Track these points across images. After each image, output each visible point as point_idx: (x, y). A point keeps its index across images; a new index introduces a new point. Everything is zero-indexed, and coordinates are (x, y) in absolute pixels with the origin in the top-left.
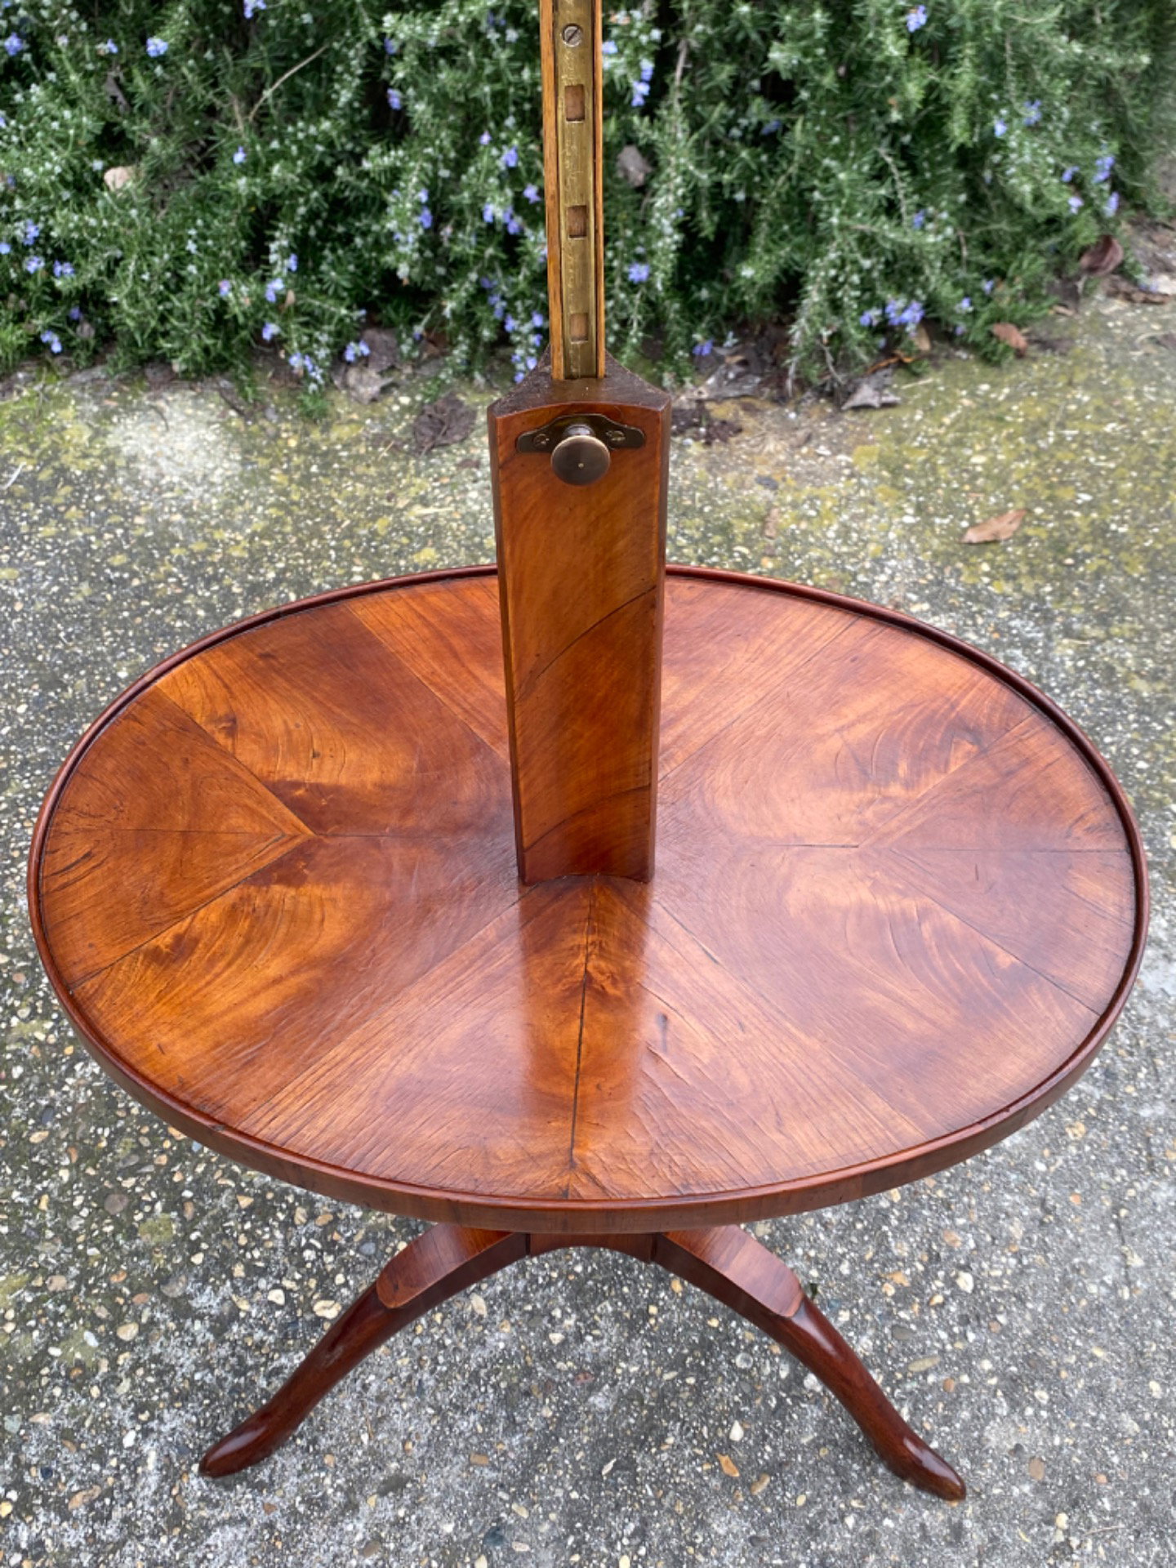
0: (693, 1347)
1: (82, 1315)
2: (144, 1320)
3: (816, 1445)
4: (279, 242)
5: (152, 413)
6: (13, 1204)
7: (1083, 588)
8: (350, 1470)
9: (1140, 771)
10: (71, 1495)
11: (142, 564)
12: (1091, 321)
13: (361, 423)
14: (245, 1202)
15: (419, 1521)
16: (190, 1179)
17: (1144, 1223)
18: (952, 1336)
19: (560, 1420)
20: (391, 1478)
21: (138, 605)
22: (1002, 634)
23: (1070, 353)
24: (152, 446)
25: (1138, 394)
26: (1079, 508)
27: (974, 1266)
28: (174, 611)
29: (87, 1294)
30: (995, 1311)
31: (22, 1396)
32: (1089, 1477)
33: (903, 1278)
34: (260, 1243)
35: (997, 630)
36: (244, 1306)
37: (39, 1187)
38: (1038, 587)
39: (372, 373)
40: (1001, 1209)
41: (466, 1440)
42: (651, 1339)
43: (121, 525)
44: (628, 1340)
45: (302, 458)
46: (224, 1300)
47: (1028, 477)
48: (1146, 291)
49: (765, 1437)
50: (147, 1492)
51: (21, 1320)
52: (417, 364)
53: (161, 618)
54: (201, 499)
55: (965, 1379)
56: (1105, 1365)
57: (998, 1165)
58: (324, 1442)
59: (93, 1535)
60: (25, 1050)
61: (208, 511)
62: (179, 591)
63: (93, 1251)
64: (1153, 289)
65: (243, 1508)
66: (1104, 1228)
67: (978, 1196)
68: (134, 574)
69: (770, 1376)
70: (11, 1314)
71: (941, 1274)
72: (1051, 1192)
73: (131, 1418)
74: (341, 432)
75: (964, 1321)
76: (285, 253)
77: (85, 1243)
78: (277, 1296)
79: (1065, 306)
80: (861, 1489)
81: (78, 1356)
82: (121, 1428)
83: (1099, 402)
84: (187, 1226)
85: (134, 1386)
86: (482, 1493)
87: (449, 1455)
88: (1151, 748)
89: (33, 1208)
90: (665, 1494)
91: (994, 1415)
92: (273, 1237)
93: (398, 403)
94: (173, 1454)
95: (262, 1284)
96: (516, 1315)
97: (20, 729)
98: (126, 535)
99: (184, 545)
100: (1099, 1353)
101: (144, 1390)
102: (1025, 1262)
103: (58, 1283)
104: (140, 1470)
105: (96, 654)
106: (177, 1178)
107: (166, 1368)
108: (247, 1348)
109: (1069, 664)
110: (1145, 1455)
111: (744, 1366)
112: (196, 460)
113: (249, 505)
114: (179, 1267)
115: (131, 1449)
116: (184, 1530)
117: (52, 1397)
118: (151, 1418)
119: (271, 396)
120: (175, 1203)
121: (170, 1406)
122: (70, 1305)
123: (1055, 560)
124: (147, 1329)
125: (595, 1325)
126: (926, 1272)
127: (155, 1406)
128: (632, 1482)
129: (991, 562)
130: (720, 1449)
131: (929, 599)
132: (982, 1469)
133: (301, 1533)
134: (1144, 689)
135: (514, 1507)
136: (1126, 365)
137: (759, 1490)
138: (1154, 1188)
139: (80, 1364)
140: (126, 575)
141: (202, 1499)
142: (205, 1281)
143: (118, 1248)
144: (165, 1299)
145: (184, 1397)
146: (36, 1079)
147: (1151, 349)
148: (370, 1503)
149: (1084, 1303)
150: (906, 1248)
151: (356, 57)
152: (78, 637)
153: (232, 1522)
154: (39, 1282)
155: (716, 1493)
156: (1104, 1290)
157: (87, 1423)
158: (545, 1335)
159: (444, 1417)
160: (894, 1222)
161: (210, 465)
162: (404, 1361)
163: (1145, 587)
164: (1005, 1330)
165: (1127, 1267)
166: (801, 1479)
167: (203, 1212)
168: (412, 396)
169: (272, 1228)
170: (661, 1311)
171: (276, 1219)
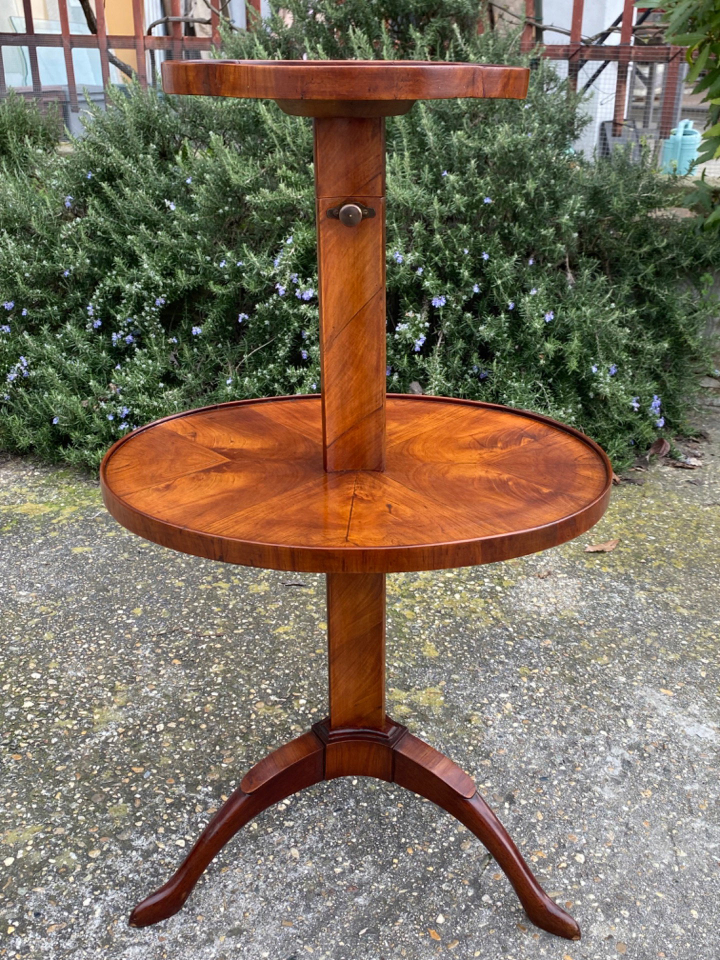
0: (417, 879)
1: (71, 845)
2: (105, 849)
3: (487, 928)
6: (42, 796)
7: (650, 572)
8: (212, 924)
9: (683, 645)
10: (49, 926)
12: (654, 474)
14: (169, 801)
15: (248, 950)
16: (140, 789)
17: (686, 837)
18: (572, 883)
19: (336, 908)
20: (235, 929)
22: (606, 587)
23: (643, 485)
25: (680, 501)
26: (648, 541)
27: (586, 851)
29: (74, 836)
30: (597, 872)
31: (30, 880)
32: (653, 953)
33: (544, 854)
34: (174, 819)
35: (604, 585)
36: (162, 846)
37: (57, 789)
38: (626, 570)
40: (602, 826)
41: (281, 914)
42: (393, 874)
44: (380, 874)
46: (151, 843)
47: (621, 529)
48: (684, 464)
49: (457, 923)
50: (92, 927)
51: (36, 846)
53: (162, 567)
55: (579, 903)
56: (663, 900)
57: (600, 807)
58: (198, 910)
59: (59, 945)
60: (60, 732)
63: (81, 818)
64: (688, 463)
65: (147, 938)
66: (663, 838)
67: (588, 820)
69: (462, 894)
70: (31, 842)
71: (566, 854)
72: (632, 820)
73: (90, 893)
75: (579, 876)
77: (78, 814)
78: (182, 843)
79: (641, 467)
80: (514, 951)
81: (65, 863)
82: (83, 896)
83: (660, 503)
84: (135, 810)
85: (93, 878)
86: (287, 939)
87: (270, 920)
89: (52, 798)
90: (396, 946)
91: (596, 921)
92: (182, 817)
94: (111, 910)
95: (173, 837)
96: (316, 859)
97: (82, 607)
100: (660, 895)
101: (99, 880)
102: (616, 851)
103: (59, 831)
104: (90, 917)
105: (126, 579)
106: (133, 789)
107: (112, 872)
108: (160, 865)
109: (643, 600)
110: (688, 945)
111: (447, 888)
114: (129, 827)
115: (87, 907)
116: (111, 946)
117: (47, 880)
118: (101, 894)
120: (130, 798)
121: (113, 888)
122: (64, 840)
123: (635, 560)
124: (105, 854)
125: (361, 865)
126: (557, 853)
127: (105, 888)
128: (377, 939)
129: (601, 561)
130: (430, 927)
131: (567, 573)
132: (588, 945)
133: (178, 952)
134: (685, 612)
135: (305, 947)
136: (674, 490)
137: (452, 947)
138: (692, 821)
139: (64, 866)
141: (124, 932)
142: (142, 833)
143: (95, 817)
144: (118, 840)
145: (121, 885)
146: (64, 744)
147: (687, 485)
148: (221, 940)
149: (651, 871)
150: (546, 840)
151: (287, 339)
152: (119, 573)
153: (140, 944)
154: (49, 829)
155: (426, 947)
156: (662, 866)
157: (64, 893)
158: (332, 868)
159: (269, 903)
160: (539, 829)
162: (249, 877)
163: (685, 573)
164: (602, 881)
165: (677, 857)
166: (478, 944)
167: (145, 804)
169: (182, 812)
170: (400, 861)
171: (185, 809)
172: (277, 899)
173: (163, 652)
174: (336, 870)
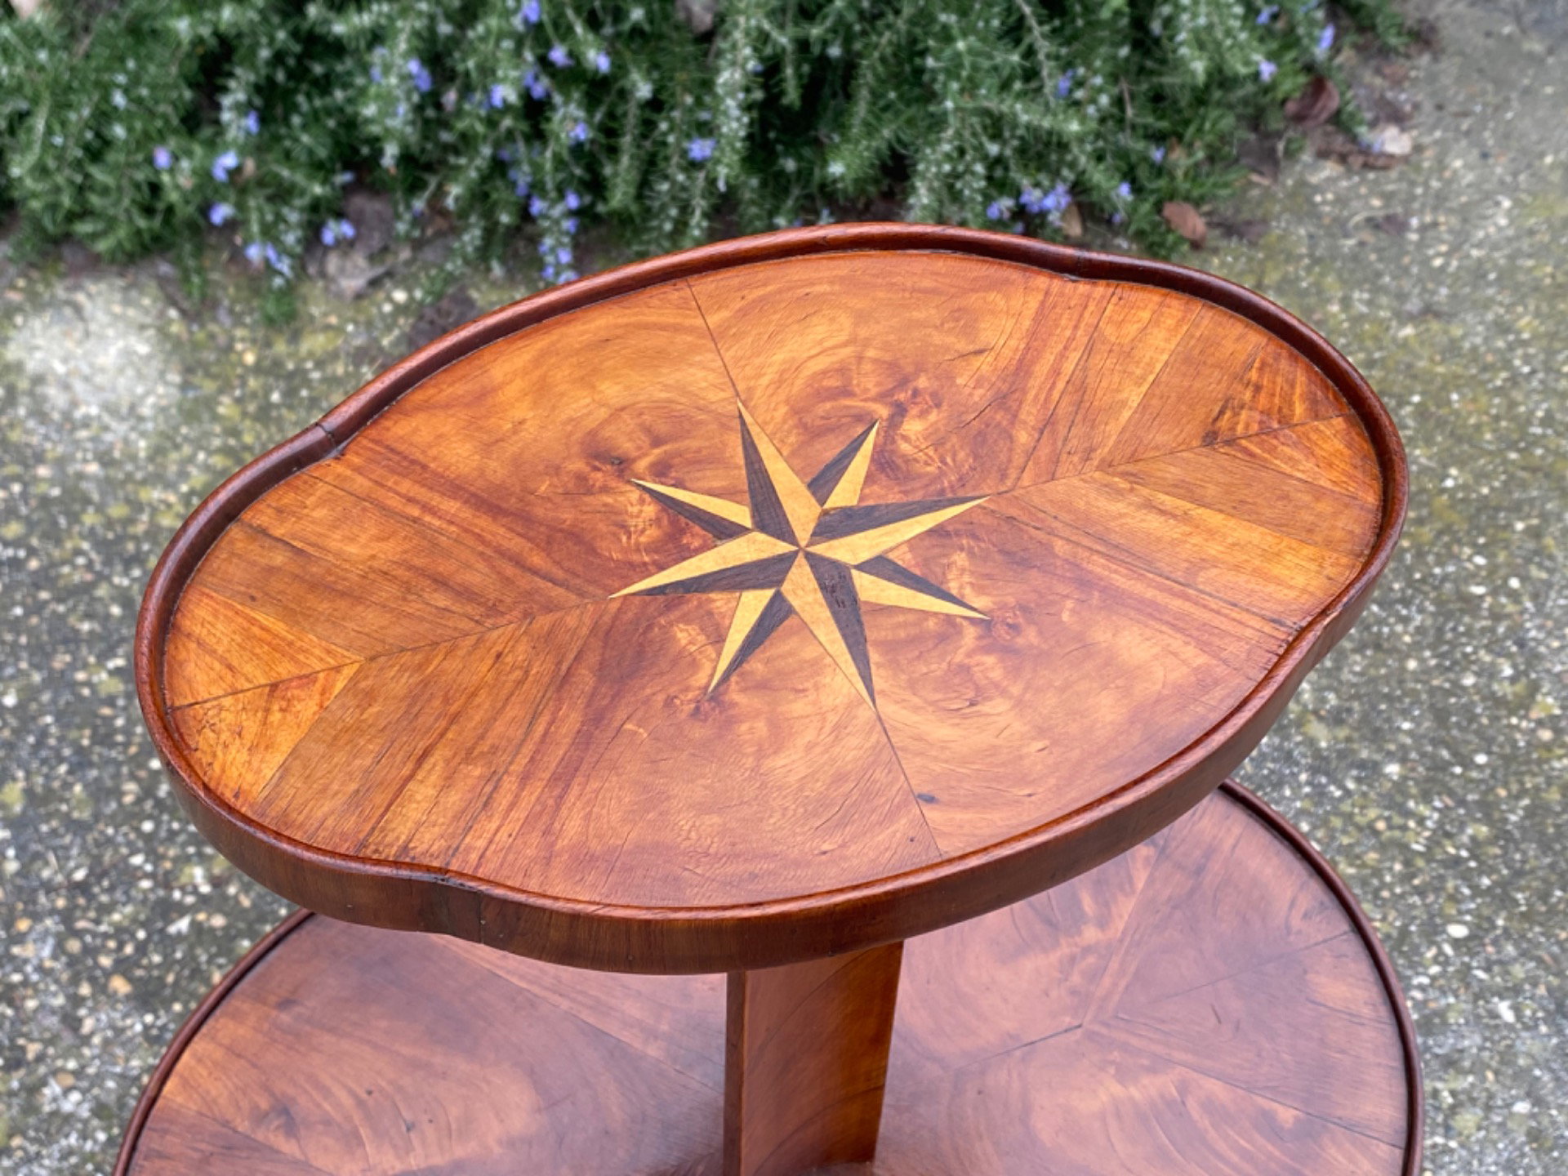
4: (235, 94)
5: (68, 311)
11: (45, 536)
12: (1292, 195)
13: (339, 330)
21: (34, 597)
23: (1262, 242)
24: (65, 360)
25: (1346, 303)
28: (82, 608)
39: (359, 259)
43: (17, 478)
45: (261, 380)
48: (1366, 151)
52: (418, 245)
53: (62, 618)
54: (126, 441)
61: (133, 458)
62: (89, 577)
64: (1376, 148)
68: (32, 552)
74: (315, 343)
76: (242, 109)
79: (1261, 173)
88: (1325, 822)
93: (390, 299)
98: (24, 495)
99: (100, 509)
112: (122, 382)
113: (187, 450)
119: (225, 288)
134: (1322, 736)
136: (1334, 258)
140: (22, 553)
147: (1367, 236)
161: (140, 390)
168: (409, 290)
173: (88, 951)
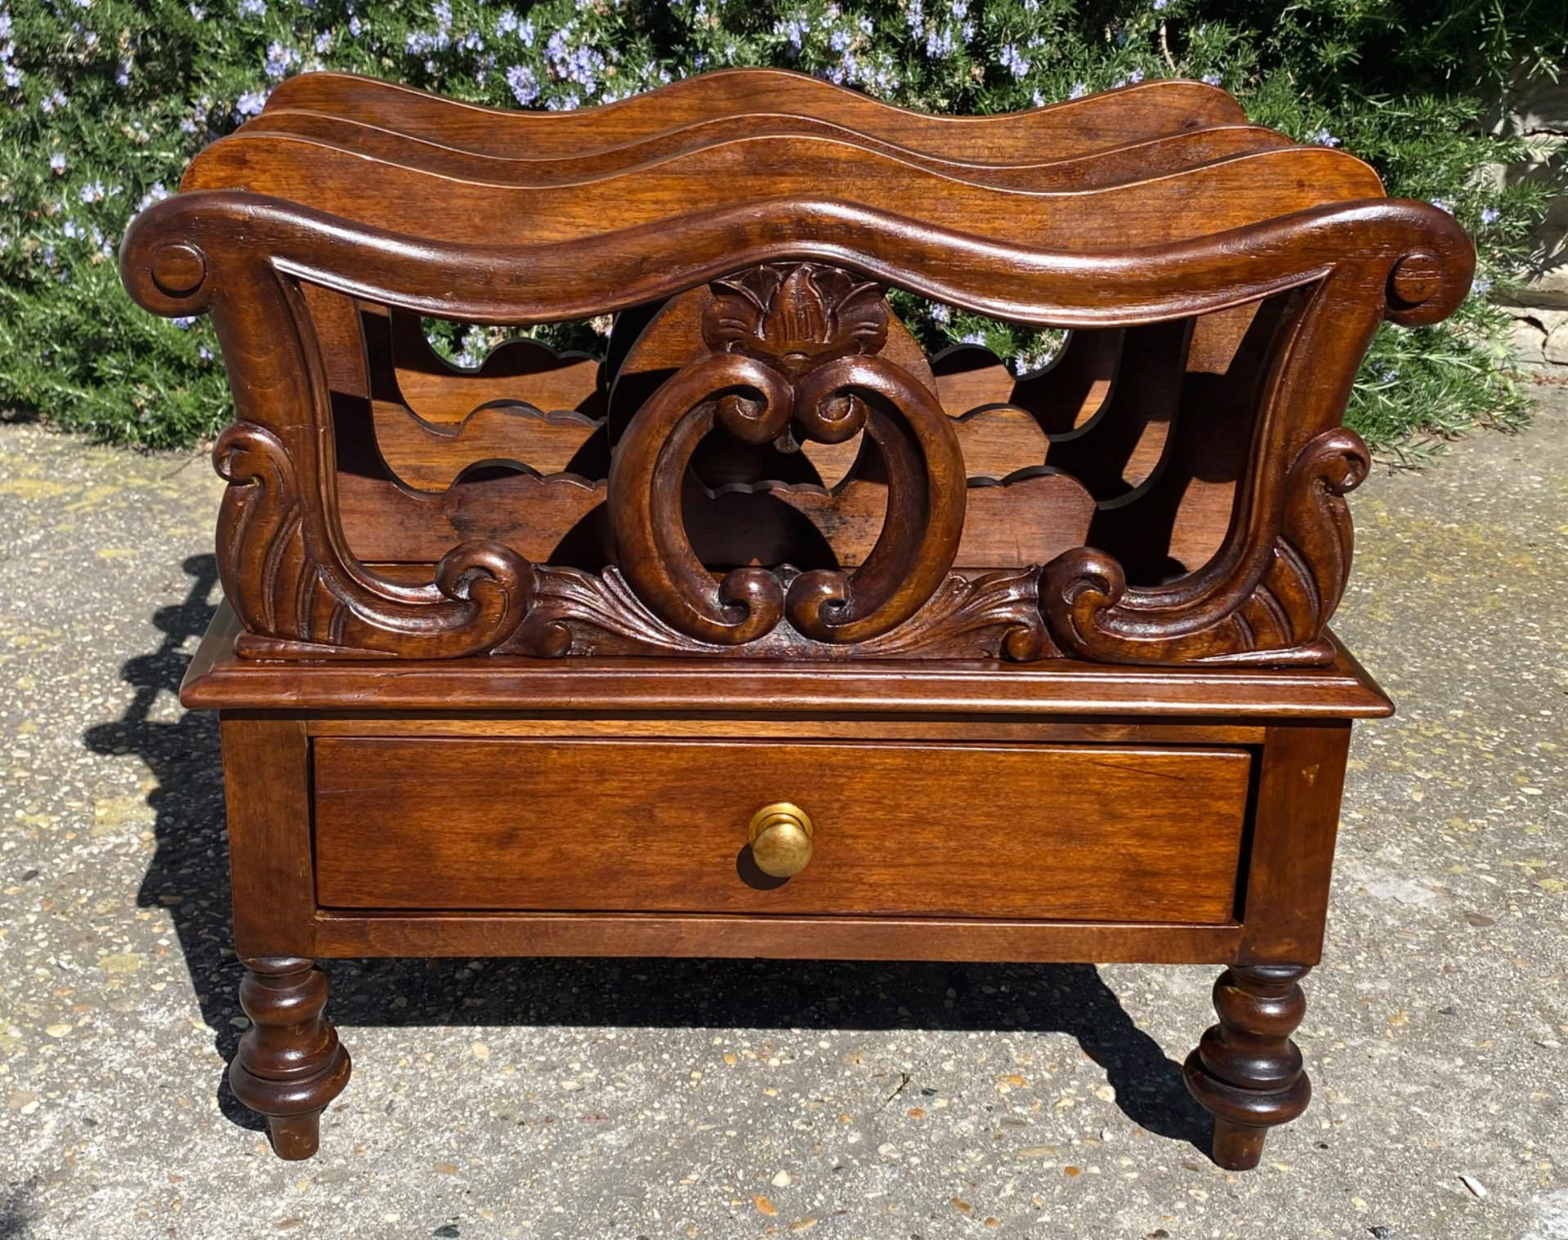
172: (430, 1125)
174: (564, 1084)
